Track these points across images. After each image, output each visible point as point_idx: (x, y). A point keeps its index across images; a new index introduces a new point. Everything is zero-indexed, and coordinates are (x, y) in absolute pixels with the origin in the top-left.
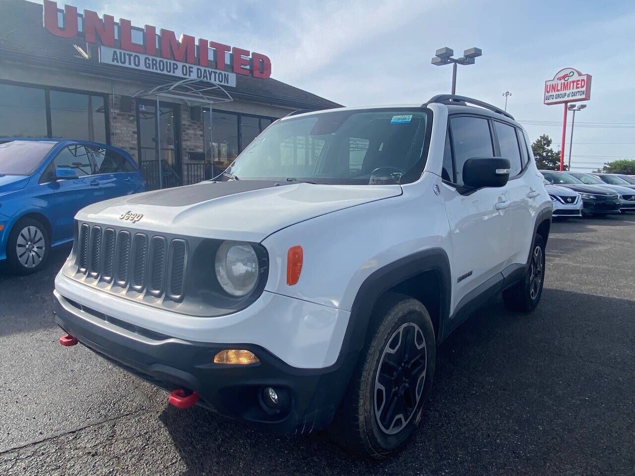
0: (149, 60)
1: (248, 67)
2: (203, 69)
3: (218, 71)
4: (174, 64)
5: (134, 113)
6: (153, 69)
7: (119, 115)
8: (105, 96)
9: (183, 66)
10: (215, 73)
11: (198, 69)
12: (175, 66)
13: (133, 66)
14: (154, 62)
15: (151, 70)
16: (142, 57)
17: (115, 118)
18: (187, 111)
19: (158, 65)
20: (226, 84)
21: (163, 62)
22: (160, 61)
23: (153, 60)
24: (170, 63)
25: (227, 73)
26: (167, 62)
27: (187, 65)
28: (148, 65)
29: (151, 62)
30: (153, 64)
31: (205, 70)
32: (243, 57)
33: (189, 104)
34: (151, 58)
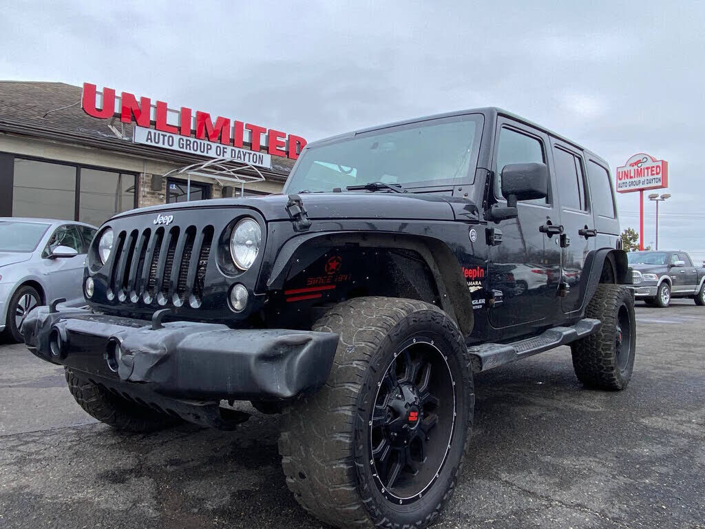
0: (183, 141)
1: (284, 149)
2: (237, 150)
3: (253, 152)
4: (208, 145)
5: (164, 191)
6: (186, 148)
7: (148, 193)
8: (136, 174)
9: (217, 147)
10: (250, 154)
11: (232, 150)
12: (209, 147)
13: (166, 146)
14: (188, 143)
15: (184, 150)
16: (176, 137)
17: (144, 196)
18: (219, 190)
19: (192, 145)
20: (260, 165)
21: (197, 143)
22: (194, 142)
23: (187, 140)
24: (204, 144)
25: (261, 154)
26: (201, 143)
27: (222, 146)
28: (181, 146)
29: (185, 143)
30: (187, 145)
31: (239, 151)
32: (279, 139)
33: (222, 184)
34: (185, 138)
